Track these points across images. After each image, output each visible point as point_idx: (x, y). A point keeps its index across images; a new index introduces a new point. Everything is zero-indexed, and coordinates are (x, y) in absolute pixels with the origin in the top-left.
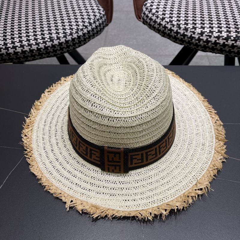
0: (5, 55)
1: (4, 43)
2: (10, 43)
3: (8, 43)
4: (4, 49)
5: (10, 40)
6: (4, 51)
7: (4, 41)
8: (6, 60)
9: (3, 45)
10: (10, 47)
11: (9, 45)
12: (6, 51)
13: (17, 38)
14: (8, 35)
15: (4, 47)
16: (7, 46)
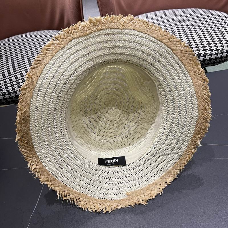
0: (14, 98)
1: (12, 88)
2: (17, 87)
3: (16, 88)
4: (13, 93)
5: (17, 85)
6: (13, 94)
7: (12, 87)
8: (15, 101)
9: (11, 90)
10: (17, 91)
11: (16, 89)
12: (15, 94)
13: (21, 83)
14: (14, 81)
15: (13, 92)
16: (15, 91)
